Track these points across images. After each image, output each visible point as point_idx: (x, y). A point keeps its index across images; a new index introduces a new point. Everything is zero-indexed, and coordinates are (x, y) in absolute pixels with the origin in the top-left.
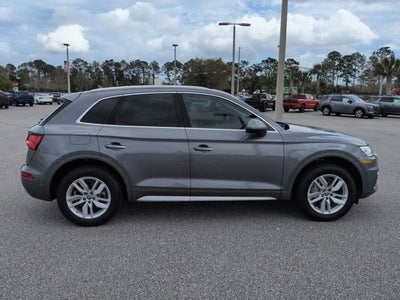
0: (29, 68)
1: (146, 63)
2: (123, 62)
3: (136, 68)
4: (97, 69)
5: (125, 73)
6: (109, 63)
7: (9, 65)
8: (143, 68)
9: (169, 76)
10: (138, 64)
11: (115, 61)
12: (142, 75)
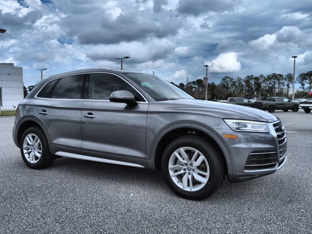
0: (193, 85)
1: (281, 76)
2: (262, 76)
3: (273, 80)
4: (240, 83)
5: (263, 85)
6: (249, 78)
7: (181, 84)
8: (278, 80)
9: (303, 85)
10: (275, 77)
11: (255, 76)
12: (277, 86)
